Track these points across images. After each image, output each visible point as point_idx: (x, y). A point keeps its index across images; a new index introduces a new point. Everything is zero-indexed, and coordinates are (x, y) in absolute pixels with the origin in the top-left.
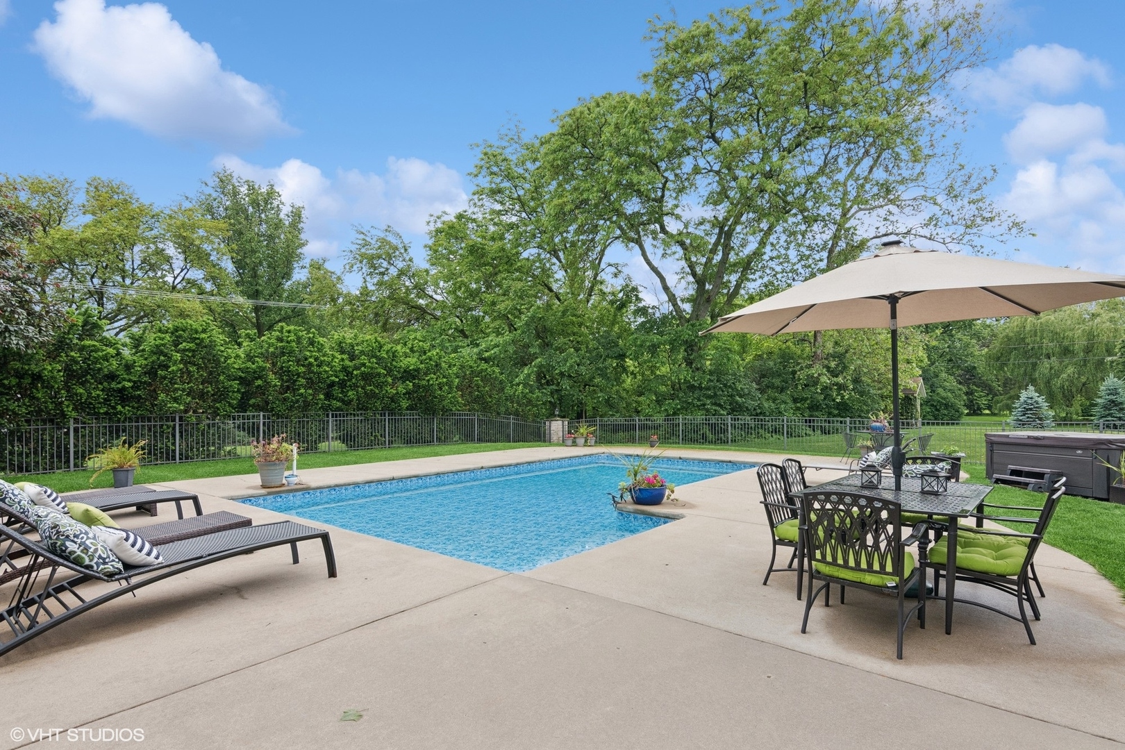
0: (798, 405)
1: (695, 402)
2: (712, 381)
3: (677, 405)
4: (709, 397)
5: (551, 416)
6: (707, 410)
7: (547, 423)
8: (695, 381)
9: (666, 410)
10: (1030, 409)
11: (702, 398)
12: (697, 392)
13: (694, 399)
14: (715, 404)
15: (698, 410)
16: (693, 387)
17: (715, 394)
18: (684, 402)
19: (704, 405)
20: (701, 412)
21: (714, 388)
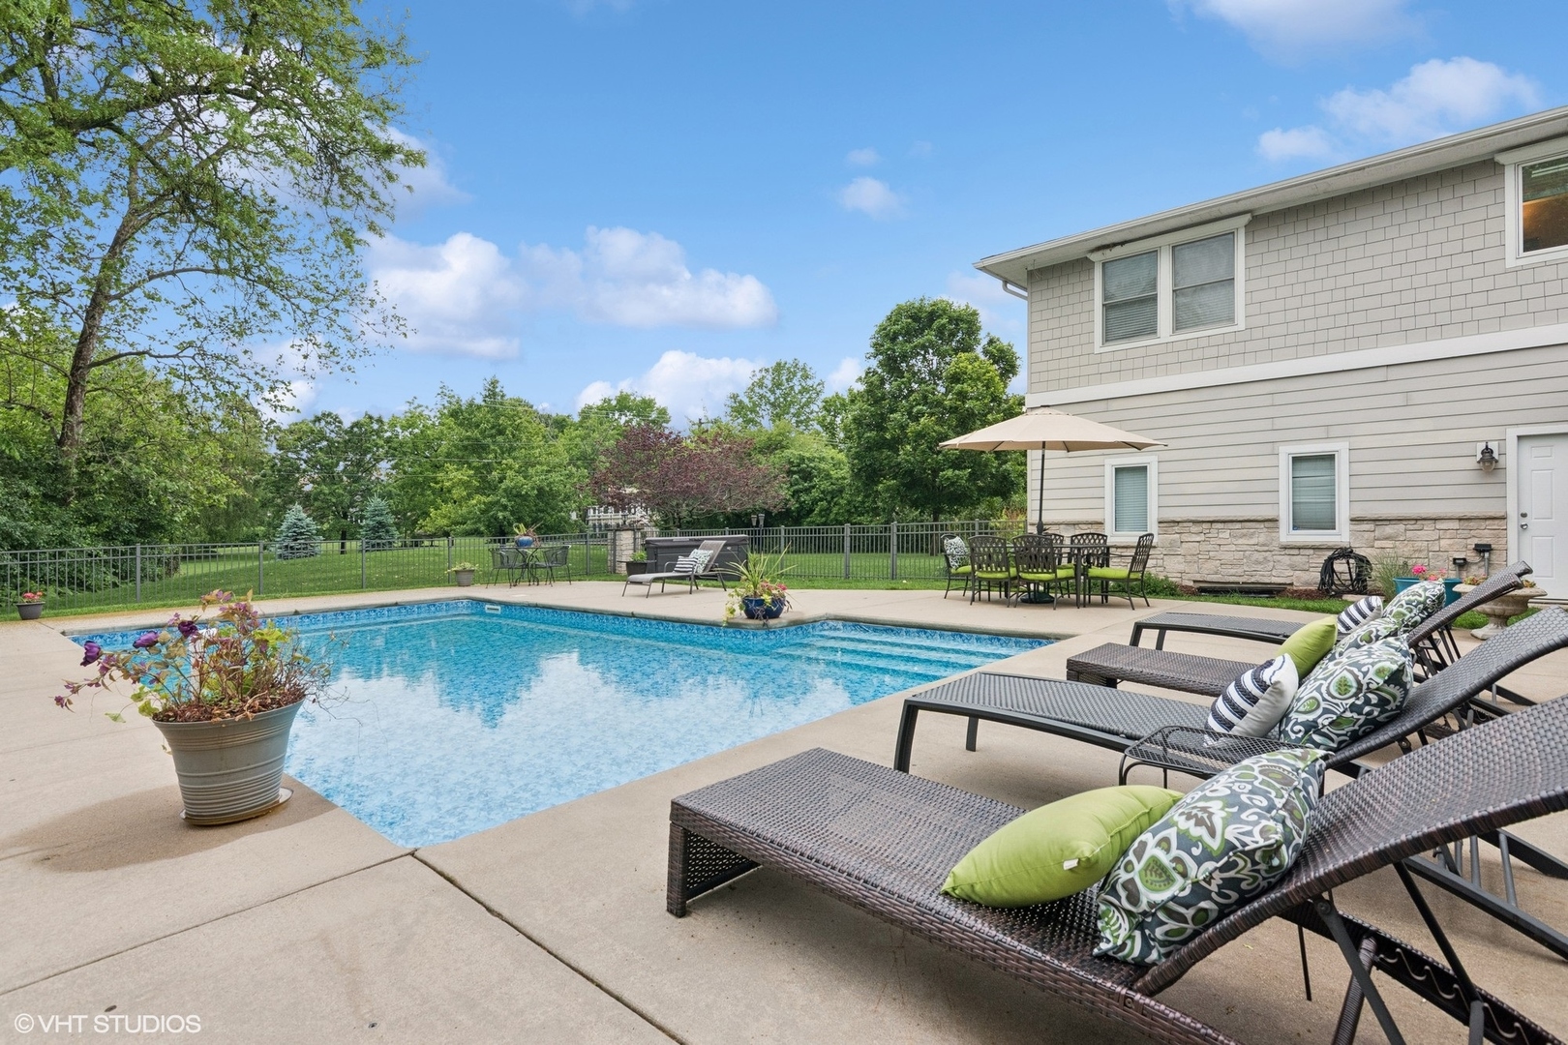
10: (302, 534)
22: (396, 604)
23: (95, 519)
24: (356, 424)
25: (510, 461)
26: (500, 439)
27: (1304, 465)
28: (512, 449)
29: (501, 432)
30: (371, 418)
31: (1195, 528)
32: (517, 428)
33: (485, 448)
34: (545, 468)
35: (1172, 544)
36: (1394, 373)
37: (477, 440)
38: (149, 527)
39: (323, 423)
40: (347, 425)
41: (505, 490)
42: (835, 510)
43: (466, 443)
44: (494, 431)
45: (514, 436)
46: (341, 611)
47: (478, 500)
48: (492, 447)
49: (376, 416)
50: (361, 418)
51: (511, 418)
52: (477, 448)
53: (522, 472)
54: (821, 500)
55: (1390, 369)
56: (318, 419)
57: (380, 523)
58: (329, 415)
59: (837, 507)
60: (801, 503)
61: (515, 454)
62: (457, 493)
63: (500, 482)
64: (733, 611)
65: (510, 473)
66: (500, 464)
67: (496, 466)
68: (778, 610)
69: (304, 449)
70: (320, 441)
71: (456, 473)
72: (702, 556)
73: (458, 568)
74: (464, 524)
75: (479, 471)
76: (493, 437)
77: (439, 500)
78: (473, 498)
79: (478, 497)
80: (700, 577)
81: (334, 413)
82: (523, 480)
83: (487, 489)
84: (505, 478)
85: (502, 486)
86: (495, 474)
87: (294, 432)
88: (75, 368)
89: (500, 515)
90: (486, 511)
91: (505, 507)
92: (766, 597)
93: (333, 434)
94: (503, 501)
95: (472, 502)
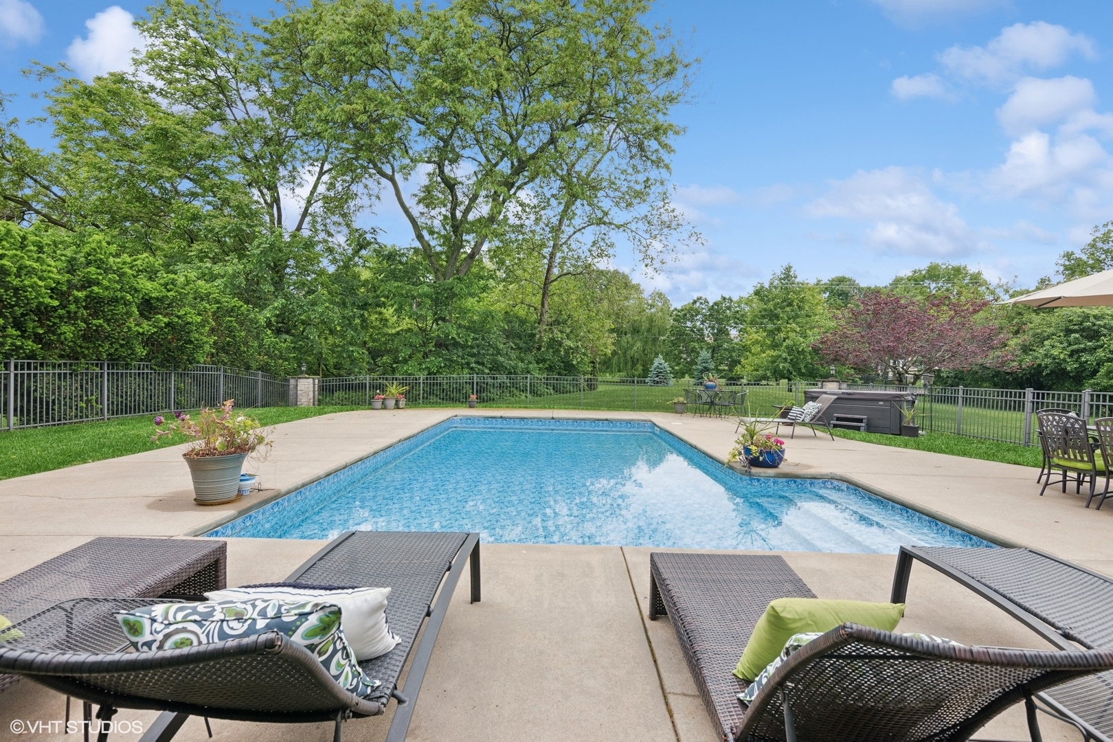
0: (541, 365)
1: (460, 360)
2: (477, 339)
3: (440, 362)
4: (473, 355)
5: (296, 373)
6: (472, 369)
7: (292, 382)
8: (459, 338)
9: (427, 368)
11: (466, 356)
12: (460, 350)
13: (458, 356)
14: (477, 363)
15: (462, 368)
16: (456, 344)
17: (479, 353)
18: (446, 360)
19: (468, 364)
20: (466, 371)
21: (478, 346)
22: (607, 420)
23: (544, 361)
24: (715, 304)
25: (794, 325)
26: (788, 309)
28: (797, 316)
29: (790, 304)
30: (724, 299)
32: (802, 300)
33: (777, 317)
37: (771, 310)
38: (569, 368)
39: (698, 304)
40: (710, 304)
41: (787, 347)
43: (763, 313)
44: (785, 304)
45: (799, 307)
46: (575, 420)
47: (771, 353)
48: (781, 315)
49: (727, 297)
50: (719, 299)
51: (798, 293)
52: (773, 316)
53: (803, 334)
56: (695, 302)
57: (705, 368)
58: (701, 298)
61: (798, 320)
62: (757, 349)
63: (784, 341)
64: (734, 456)
65: (792, 335)
66: (786, 327)
67: (783, 329)
68: (773, 461)
69: (689, 320)
70: (696, 315)
71: (755, 335)
72: (811, 407)
73: (676, 401)
74: (757, 370)
75: (771, 333)
76: (783, 308)
77: (748, 353)
78: (764, 352)
79: (768, 352)
80: (803, 424)
81: (704, 297)
82: (801, 339)
83: (775, 346)
84: (788, 338)
85: (785, 344)
86: (782, 335)
87: (682, 310)
88: (545, 284)
89: (781, 366)
90: (773, 362)
91: (785, 359)
92: (753, 448)
93: (704, 311)
94: (784, 355)
95: (764, 355)
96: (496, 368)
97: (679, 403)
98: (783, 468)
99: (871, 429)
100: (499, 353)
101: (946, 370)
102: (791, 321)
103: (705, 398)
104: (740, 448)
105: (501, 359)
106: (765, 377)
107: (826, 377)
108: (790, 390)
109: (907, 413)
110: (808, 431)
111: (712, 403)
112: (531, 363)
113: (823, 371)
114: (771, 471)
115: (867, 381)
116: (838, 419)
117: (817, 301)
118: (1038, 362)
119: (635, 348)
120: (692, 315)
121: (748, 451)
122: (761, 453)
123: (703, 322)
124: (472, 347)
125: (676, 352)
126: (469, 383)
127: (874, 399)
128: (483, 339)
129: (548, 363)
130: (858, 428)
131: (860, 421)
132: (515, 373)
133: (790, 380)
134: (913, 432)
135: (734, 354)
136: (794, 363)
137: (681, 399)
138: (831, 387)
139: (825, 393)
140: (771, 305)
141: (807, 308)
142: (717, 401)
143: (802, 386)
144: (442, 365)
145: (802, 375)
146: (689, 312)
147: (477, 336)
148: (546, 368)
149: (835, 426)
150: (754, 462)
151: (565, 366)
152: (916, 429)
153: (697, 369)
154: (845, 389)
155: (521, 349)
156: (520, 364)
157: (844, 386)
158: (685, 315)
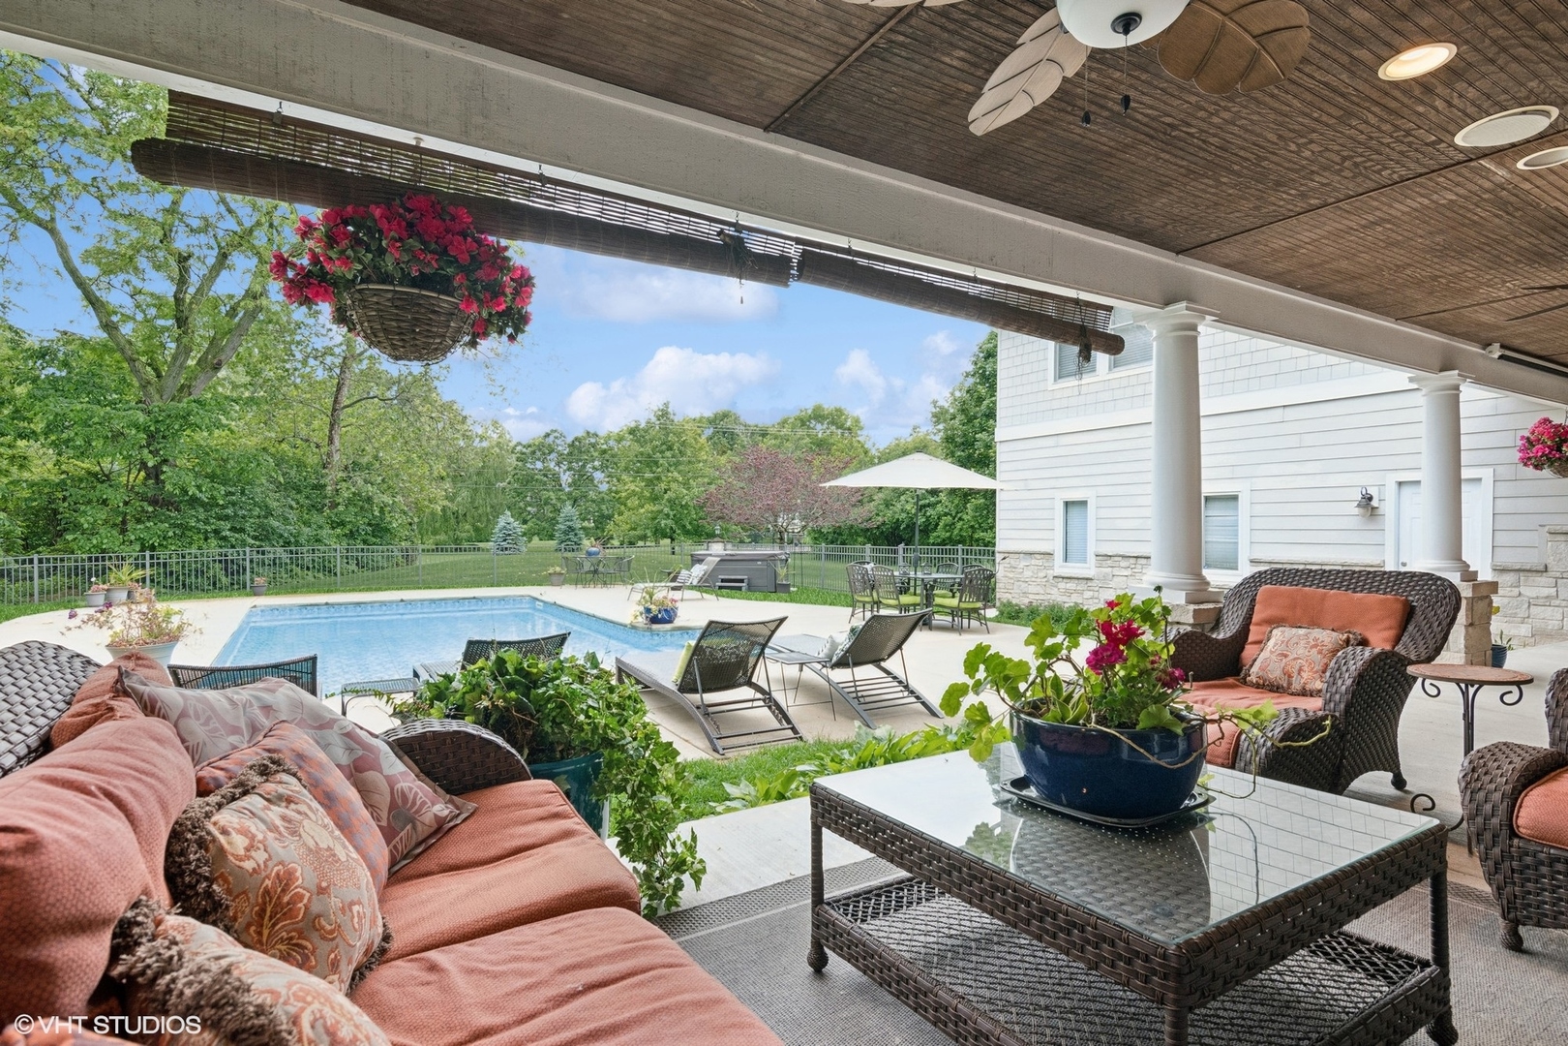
0: (338, 531)
1: (201, 525)
2: (233, 494)
4: (227, 518)
6: (225, 538)
9: (139, 539)
10: (509, 535)
11: (212, 521)
12: (201, 510)
13: (198, 521)
14: (233, 529)
15: (206, 539)
16: (194, 501)
17: (236, 515)
18: (175, 526)
19: (216, 532)
20: (213, 542)
21: (234, 504)
23: (342, 524)
24: (576, 439)
25: (676, 474)
26: (668, 454)
27: (1217, 504)
28: (677, 464)
29: (670, 448)
30: (588, 433)
31: (1124, 563)
32: (683, 444)
33: (656, 463)
34: (706, 480)
35: (1105, 577)
36: (1290, 413)
37: (649, 455)
38: (380, 530)
39: (551, 438)
40: (569, 440)
41: (669, 501)
42: (959, 525)
43: (640, 458)
44: (664, 447)
45: (681, 452)
47: (650, 507)
48: (661, 462)
49: (592, 432)
50: (581, 433)
51: (678, 435)
52: (651, 463)
53: (686, 485)
54: (946, 515)
55: (1287, 409)
56: (547, 435)
57: (570, 527)
58: (555, 431)
59: (961, 523)
60: (928, 518)
61: (681, 468)
62: (633, 502)
63: (666, 493)
64: (636, 617)
65: (674, 486)
66: (667, 477)
67: (664, 478)
68: (670, 617)
69: (539, 459)
70: (550, 453)
71: (631, 485)
72: (698, 571)
73: (551, 571)
74: (635, 529)
75: (650, 483)
76: (662, 452)
77: (623, 508)
78: (643, 507)
79: (647, 506)
80: (692, 587)
81: (559, 429)
82: (685, 491)
83: (655, 499)
84: (670, 489)
85: (666, 496)
86: (663, 486)
87: (530, 446)
88: (334, 410)
89: (663, 522)
90: (654, 519)
91: (668, 515)
92: (653, 607)
93: (560, 448)
94: (666, 510)
95: (642, 511)
96: (265, 535)
97: (555, 573)
98: (678, 622)
99: (750, 588)
100: (269, 513)
101: (826, 526)
102: (672, 469)
103: (587, 566)
104: (642, 609)
105: (275, 524)
106: (644, 538)
107: (711, 536)
108: (673, 553)
109: (782, 571)
110: (696, 594)
111: (596, 572)
112: (321, 527)
113: (708, 529)
114: (668, 626)
115: (756, 539)
116: (723, 581)
117: (699, 445)
118: (897, 516)
119: (459, 499)
120: (544, 454)
121: (648, 610)
122: (660, 612)
123: (558, 464)
124: (223, 507)
125: (522, 504)
126: (220, 561)
127: (753, 560)
128: (243, 493)
129: (349, 527)
130: (740, 588)
131: (742, 581)
132: (297, 543)
133: (673, 540)
134: (786, 588)
135: (604, 507)
136: (677, 520)
137: (558, 569)
138: (717, 549)
139: (711, 555)
140: (648, 449)
141: (689, 453)
142: (601, 569)
143: (687, 546)
144: (171, 534)
145: (687, 533)
146: (541, 449)
147: (233, 490)
148: (345, 535)
149: (720, 588)
150: (654, 620)
151: (373, 531)
152: (788, 586)
153: (560, 529)
154: (731, 550)
155: (302, 506)
156: (306, 530)
157: (729, 546)
158: (534, 452)
